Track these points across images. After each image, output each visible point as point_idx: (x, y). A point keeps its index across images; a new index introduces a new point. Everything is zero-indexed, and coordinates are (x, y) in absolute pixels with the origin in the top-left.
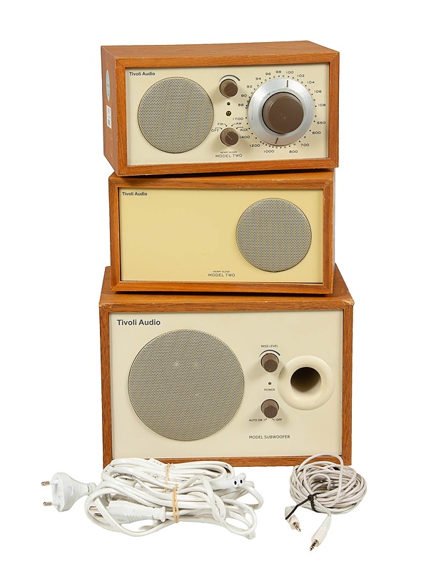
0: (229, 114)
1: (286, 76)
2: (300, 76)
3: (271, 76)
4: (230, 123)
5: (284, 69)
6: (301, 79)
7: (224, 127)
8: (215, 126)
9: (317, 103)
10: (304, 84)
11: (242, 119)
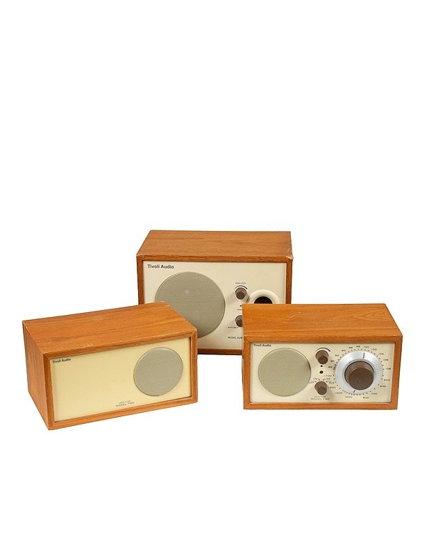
0: (321, 372)
1: (364, 349)
2: (374, 349)
3: (353, 349)
4: (322, 378)
5: (362, 346)
6: (374, 352)
7: (318, 381)
8: (312, 380)
9: (384, 367)
10: (376, 355)
11: (330, 376)
